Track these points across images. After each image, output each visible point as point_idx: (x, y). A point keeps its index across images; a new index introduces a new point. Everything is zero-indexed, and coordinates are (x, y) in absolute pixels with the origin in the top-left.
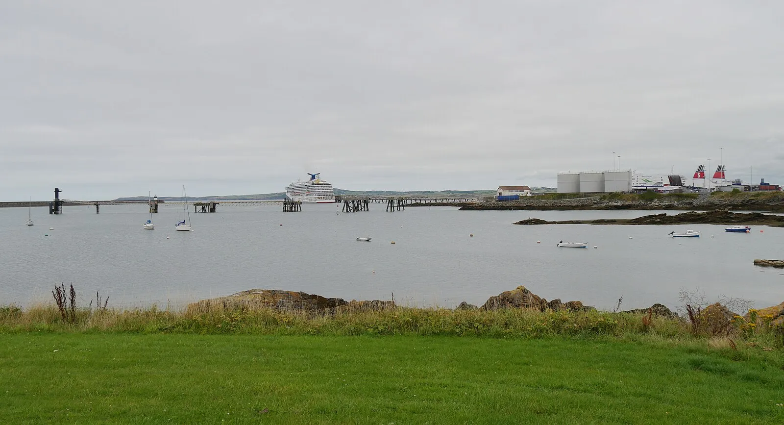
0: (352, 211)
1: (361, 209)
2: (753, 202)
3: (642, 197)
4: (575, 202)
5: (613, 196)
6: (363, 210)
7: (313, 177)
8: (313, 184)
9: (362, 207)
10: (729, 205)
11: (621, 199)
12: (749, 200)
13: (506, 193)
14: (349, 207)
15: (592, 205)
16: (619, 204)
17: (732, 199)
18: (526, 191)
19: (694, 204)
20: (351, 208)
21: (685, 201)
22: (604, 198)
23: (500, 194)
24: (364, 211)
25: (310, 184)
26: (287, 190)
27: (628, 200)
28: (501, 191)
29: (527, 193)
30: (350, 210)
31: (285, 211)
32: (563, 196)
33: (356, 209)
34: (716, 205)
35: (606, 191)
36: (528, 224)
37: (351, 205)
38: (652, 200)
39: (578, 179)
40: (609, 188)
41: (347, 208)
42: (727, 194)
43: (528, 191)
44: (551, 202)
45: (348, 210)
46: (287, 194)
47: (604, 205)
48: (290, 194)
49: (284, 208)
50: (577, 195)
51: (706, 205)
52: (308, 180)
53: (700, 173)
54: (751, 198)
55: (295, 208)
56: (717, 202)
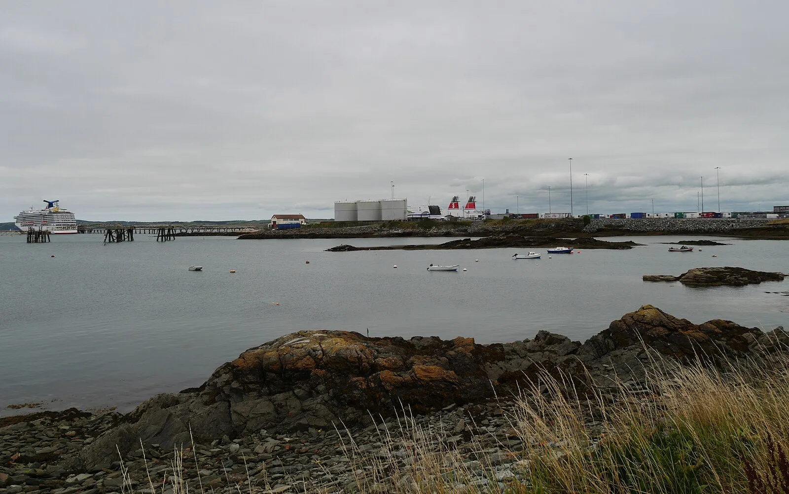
0: (116, 241)
1: (124, 239)
2: (521, 228)
3: (420, 225)
4: (355, 230)
5: (393, 224)
6: (127, 240)
7: (51, 205)
8: (50, 212)
9: (126, 237)
10: (502, 232)
11: (401, 227)
12: (519, 227)
13: (282, 222)
14: (112, 236)
15: (373, 233)
16: (400, 231)
17: (504, 226)
18: (300, 220)
19: (469, 231)
20: (114, 238)
21: (461, 228)
22: (384, 226)
23: (274, 222)
24: (129, 241)
25: (47, 212)
26: (16, 220)
27: (408, 228)
28: (275, 220)
29: (302, 222)
30: (113, 240)
31: (29, 242)
32: (342, 224)
33: (119, 239)
34: (491, 232)
35: (383, 220)
36: (342, 251)
37: (115, 235)
38: (430, 228)
39: (354, 208)
40: (385, 217)
41: (110, 238)
42: (499, 222)
43: (303, 220)
44: (333, 230)
45: (112, 240)
46: (16, 224)
47: (385, 233)
48: (20, 224)
49: (28, 238)
50: (355, 223)
51: (481, 231)
52: (43, 209)
53: (455, 204)
54: (519, 225)
55: (42, 238)
56: (490, 228)
